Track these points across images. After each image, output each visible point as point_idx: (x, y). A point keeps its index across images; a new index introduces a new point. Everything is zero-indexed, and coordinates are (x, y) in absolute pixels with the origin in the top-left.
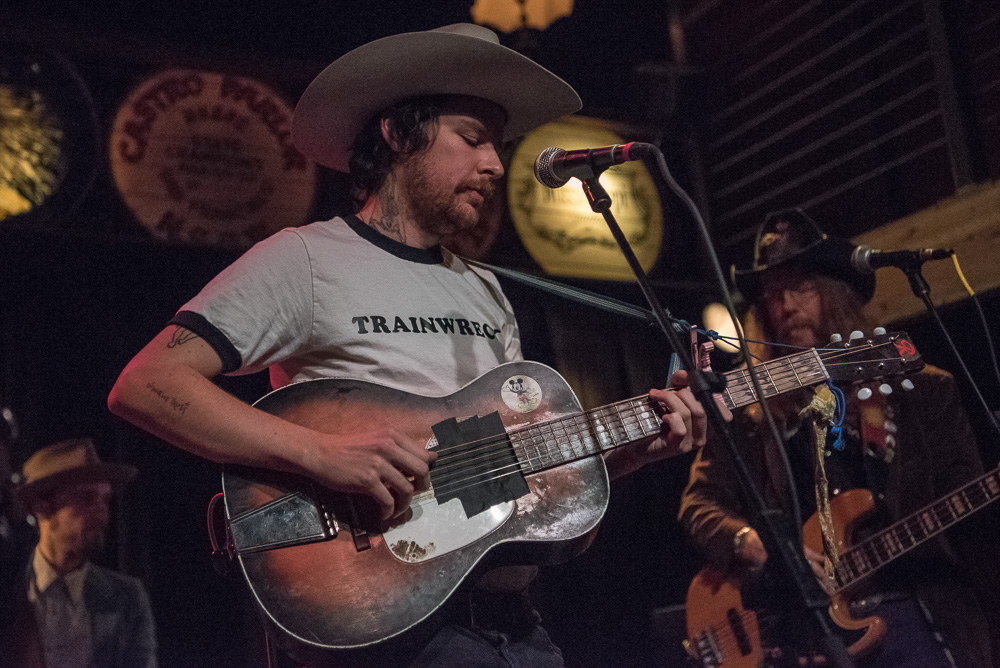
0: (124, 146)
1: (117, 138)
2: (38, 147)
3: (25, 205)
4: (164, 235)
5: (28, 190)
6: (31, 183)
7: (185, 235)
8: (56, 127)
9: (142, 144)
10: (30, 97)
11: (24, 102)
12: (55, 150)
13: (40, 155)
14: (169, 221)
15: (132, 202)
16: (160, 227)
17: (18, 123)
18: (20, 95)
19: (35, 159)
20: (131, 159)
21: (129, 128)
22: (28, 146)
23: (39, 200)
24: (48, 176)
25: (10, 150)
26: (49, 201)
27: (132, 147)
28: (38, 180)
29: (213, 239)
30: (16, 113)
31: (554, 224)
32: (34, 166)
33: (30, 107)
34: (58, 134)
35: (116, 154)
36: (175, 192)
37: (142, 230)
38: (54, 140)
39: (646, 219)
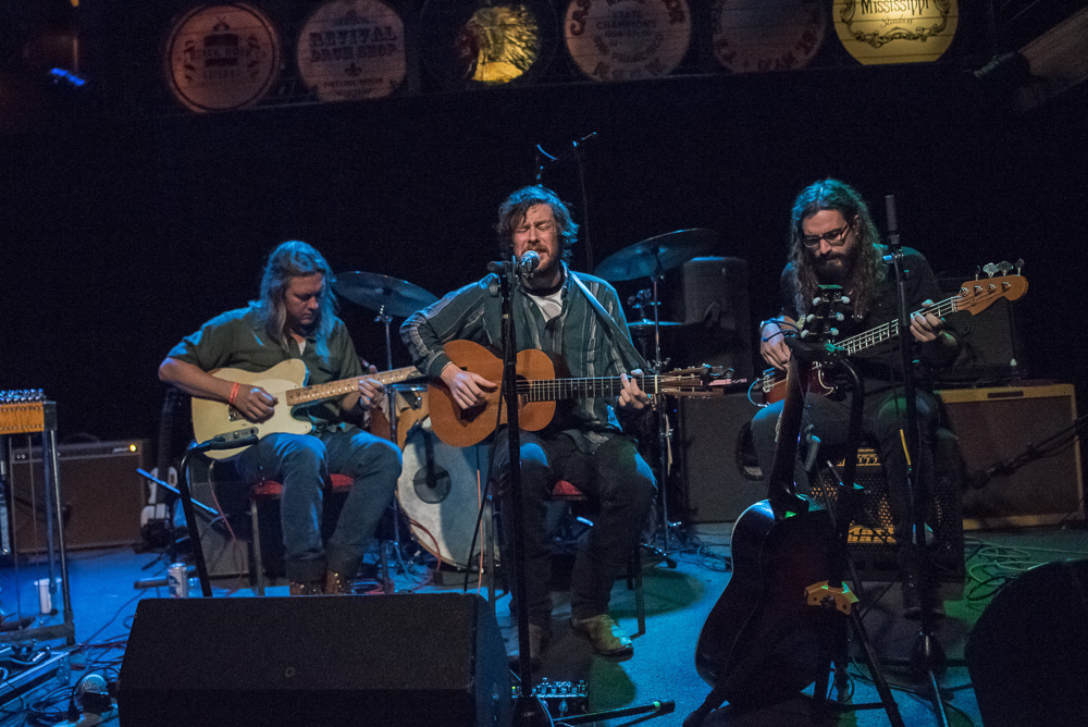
0: (573, 26)
1: (568, 25)
2: (525, 38)
3: (520, 72)
4: (597, 78)
5: (520, 63)
6: (522, 59)
7: (610, 76)
8: (535, 24)
9: (583, 23)
10: (519, 9)
11: (517, 12)
12: (534, 38)
13: (526, 42)
14: (601, 68)
15: (578, 60)
16: (595, 73)
17: (513, 26)
18: (514, 9)
19: (523, 45)
20: (576, 34)
21: (576, 16)
22: (519, 39)
23: (527, 68)
24: (530, 53)
25: (511, 42)
26: (532, 67)
27: (577, 28)
28: (526, 56)
29: (627, 77)
30: (513, 20)
31: (868, 29)
32: (523, 49)
33: (519, 16)
34: (536, 28)
35: (568, 34)
36: (603, 49)
37: (584, 77)
38: (532, 32)
39: (945, 15)
